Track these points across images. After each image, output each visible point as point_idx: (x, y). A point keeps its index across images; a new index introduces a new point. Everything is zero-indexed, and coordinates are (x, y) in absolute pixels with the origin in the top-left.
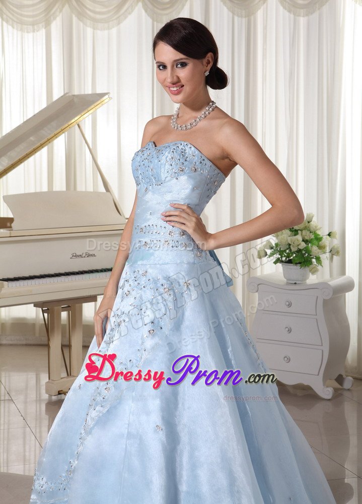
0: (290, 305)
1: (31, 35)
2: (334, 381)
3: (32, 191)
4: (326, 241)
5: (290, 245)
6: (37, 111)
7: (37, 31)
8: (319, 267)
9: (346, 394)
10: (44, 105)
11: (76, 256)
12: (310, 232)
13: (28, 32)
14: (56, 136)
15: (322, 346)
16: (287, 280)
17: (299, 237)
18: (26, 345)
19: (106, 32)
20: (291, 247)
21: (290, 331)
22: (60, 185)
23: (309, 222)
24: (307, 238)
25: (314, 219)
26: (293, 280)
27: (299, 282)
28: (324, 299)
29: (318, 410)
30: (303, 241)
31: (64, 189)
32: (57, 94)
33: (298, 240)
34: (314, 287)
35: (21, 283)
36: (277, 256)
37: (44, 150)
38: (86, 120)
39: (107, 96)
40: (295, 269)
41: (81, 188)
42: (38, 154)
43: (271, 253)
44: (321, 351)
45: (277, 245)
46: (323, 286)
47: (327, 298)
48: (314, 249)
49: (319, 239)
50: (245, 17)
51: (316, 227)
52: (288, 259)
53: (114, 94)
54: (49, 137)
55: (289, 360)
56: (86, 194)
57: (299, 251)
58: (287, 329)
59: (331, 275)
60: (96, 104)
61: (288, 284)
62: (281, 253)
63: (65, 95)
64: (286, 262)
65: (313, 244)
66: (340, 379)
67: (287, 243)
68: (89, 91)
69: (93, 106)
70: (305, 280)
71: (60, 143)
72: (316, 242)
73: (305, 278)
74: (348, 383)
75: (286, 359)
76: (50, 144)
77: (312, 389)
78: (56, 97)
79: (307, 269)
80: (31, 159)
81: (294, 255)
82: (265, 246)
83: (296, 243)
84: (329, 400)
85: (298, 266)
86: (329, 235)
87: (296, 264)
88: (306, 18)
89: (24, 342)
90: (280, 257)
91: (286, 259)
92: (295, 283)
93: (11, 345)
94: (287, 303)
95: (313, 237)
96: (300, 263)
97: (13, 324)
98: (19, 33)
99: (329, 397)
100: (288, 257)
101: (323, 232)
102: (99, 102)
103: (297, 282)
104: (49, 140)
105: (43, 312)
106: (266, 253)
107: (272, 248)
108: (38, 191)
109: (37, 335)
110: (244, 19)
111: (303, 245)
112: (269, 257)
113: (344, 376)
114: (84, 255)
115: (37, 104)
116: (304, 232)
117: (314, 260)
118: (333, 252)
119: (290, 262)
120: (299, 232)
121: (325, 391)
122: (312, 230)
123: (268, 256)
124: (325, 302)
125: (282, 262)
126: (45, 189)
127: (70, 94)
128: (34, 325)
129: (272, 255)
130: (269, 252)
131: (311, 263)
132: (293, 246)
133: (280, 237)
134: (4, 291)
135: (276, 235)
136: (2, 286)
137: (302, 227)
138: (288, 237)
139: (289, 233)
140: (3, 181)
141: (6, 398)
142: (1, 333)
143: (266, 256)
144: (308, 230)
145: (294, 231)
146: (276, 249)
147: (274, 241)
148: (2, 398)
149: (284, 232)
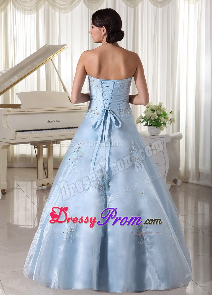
0: (151, 145)
1: (29, 16)
2: (172, 182)
3: (30, 91)
4: (170, 116)
6: (32, 53)
7: (32, 14)
8: (165, 128)
9: (178, 188)
10: (35, 50)
13: (27, 14)
14: (41, 65)
15: (166, 164)
17: (155, 113)
18: (26, 168)
19: (66, 14)
20: (151, 118)
22: (43, 88)
23: (160, 106)
24: (159, 114)
25: (162, 105)
27: (156, 135)
28: (167, 143)
30: (157, 115)
31: (45, 90)
32: (42, 45)
34: (162, 137)
36: (145, 122)
37: (35, 72)
38: (55, 57)
39: (65, 46)
40: (154, 129)
41: (53, 90)
42: (32, 74)
44: (165, 167)
45: (145, 117)
46: (166, 136)
48: (162, 119)
49: (165, 114)
50: (133, 7)
51: (164, 109)
52: (151, 124)
53: (69, 45)
54: (38, 66)
56: (55, 93)
57: (155, 120)
59: (173, 132)
60: (60, 50)
61: (150, 135)
62: (147, 121)
63: (45, 45)
64: (150, 125)
65: (162, 117)
66: (175, 181)
67: (149, 116)
68: (57, 44)
69: (58, 51)
71: (43, 69)
72: (164, 116)
73: (158, 133)
74: (179, 183)
76: (38, 69)
78: (41, 46)
79: (159, 128)
80: (29, 76)
81: (153, 122)
82: (139, 118)
83: (154, 116)
85: (155, 127)
86: (171, 113)
87: (154, 126)
88: (162, 8)
89: (26, 166)
90: (147, 123)
91: (150, 124)
92: (154, 135)
93: (19, 168)
95: (162, 113)
96: (155, 126)
97: (20, 157)
98: (23, 15)
101: (167, 112)
102: (62, 49)
104: (38, 67)
105: (35, 148)
107: (143, 119)
108: (32, 91)
109: (32, 162)
110: (132, 9)
111: (157, 117)
112: (141, 123)
113: (177, 180)
114: (54, 121)
115: (32, 50)
116: (158, 111)
117: (163, 124)
118: (172, 120)
119: (151, 125)
120: (156, 111)
122: (162, 110)
124: (168, 144)
125: (148, 125)
126: (36, 90)
127: (48, 45)
128: (30, 158)
129: (143, 122)
130: (142, 120)
132: (152, 118)
133: (146, 113)
134: (17, 136)
135: (145, 112)
136: (16, 134)
137: (157, 108)
138: (150, 113)
139: (151, 111)
140: (15, 87)
141: (17, 188)
142: (14, 162)
143: (140, 122)
144: (160, 110)
145: (153, 111)
146: (145, 119)
147: (144, 115)
148: (15, 187)
149: (149, 111)
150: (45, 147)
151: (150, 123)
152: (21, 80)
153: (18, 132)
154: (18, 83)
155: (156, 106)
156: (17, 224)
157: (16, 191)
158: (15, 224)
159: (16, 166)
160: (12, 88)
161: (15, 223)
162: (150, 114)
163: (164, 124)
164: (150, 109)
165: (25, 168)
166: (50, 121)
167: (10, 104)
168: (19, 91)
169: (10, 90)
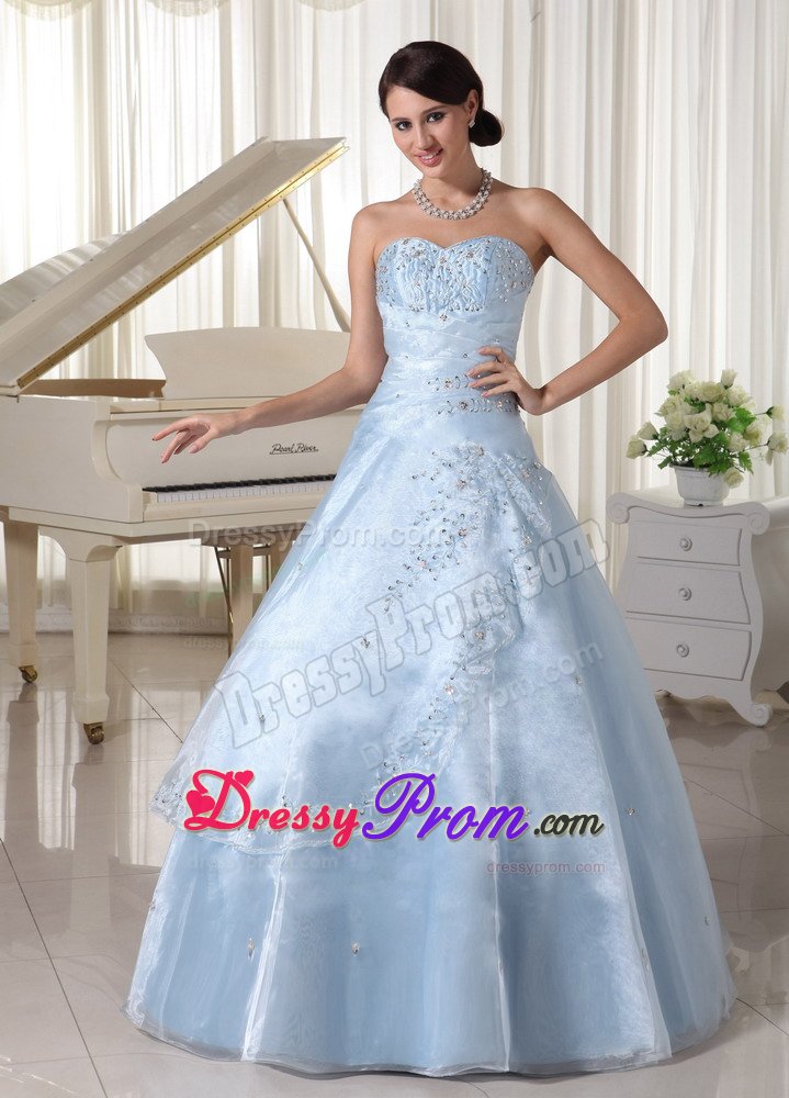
0: (688, 547)
1: (190, 20)
2: (776, 693)
3: (193, 327)
4: (765, 428)
5: (689, 430)
6: (203, 175)
7: (204, 13)
8: (746, 474)
10: (216, 164)
11: (281, 450)
12: (729, 407)
13: (185, 15)
14: (242, 222)
15: (749, 623)
16: (686, 499)
17: (706, 416)
18: (181, 635)
19: (340, 13)
20: (690, 433)
21: (688, 596)
22: (247, 315)
23: (726, 387)
24: (721, 417)
25: (735, 383)
26: (696, 499)
27: (708, 503)
28: (753, 535)
29: (742, 748)
30: (714, 422)
31: (256, 323)
32: (243, 140)
33: (703, 421)
34: (736, 512)
35: (182, 495)
36: (666, 453)
37: (217, 254)
38: (300, 191)
39: (339, 145)
40: (699, 478)
41: (288, 321)
42: (204, 261)
43: (653, 447)
44: (747, 634)
45: (664, 431)
46: (751, 509)
47: (760, 532)
48: (735, 438)
49: (745, 419)
51: (741, 396)
52: (686, 459)
53: (353, 140)
54: (230, 225)
55: (686, 652)
56: (300, 335)
57: (706, 442)
58: (683, 593)
59: (778, 493)
60: (317, 161)
61: (687, 506)
62: (673, 445)
63: (258, 142)
64: (683, 465)
65: (734, 429)
67: (682, 427)
68: (305, 134)
69: (313, 165)
70: (720, 498)
71: (247, 239)
72: (740, 427)
73: (719, 495)
75: (681, 649)
76: (228, 242)
77: (734, 710)
78: (238, 148)
79: (722, 477)
80: (191, 271)
81: (697, 451)
82: (641, 433)
83: (700, 427)
84: (762, 727)
85: (705, 473)
86: (769, 413)
87: (702, 467)
89: (177, 630)
90: (671, 454)
91: (683, 459)
92: (701, 505)
93: (152, 634)
94: (684, 543)
95: (733, 415)
96: (707, 466)
97: (155, 592)
98: (169, 15)
99: (763, 722)
100: (688, 456)
101: (753, 409)
102: (325, 156)
103: (703, 503)
104: (230, 231)
105: (219, 555)
106: (645, 446)
107: (655, 437)
108: (205, 327)
109: (203, 613)
111: (713, 431)
112: (650, 455)
114: (296, 448)
115: (203, 162)
116: (716, 405)
117: (736, 461)
118: (773, 445)
119: (690, 464)
120: (707, 405)
121: (755, 711)
122: (732, 402)
123: (647, 453)
124: (757, 541)
125: (675, 464)
126: (218, 323)
127: (268, 140)
128: (197, 594)
129: (655, 450)
130: (651, 444)
131: (730, 466)
132: (694, 433)
133: (670, 416)
134: (150, 509)
135: (664, 412)
136: (147, 501)
137: (712, 396)
138: (685, 416)
139: (688, 407)
140: (135, 314)
141: (144, 716)
143: (644, 452)
144: (725, 403)
145: (698, 405)
146: (662, 440)
147: (659, 424)
148: (135, 715)
149: (679, 407)
150: (258, 552)
151: (684, 455)
152: (165, 284)
153: (153, 494)
154: (149, 295)
155: (709, 388)
156: (141, 863)
157: (140, 727)
158: (134, 862)
159: (138, 628)
160: (123, 319)
161: (136, 859)
162: (686, 418)
163: (744, 458)
164: (686, 400)
166: (279, 449)
167: (116, 377)
168: (153, 329)
169: (115, 326)
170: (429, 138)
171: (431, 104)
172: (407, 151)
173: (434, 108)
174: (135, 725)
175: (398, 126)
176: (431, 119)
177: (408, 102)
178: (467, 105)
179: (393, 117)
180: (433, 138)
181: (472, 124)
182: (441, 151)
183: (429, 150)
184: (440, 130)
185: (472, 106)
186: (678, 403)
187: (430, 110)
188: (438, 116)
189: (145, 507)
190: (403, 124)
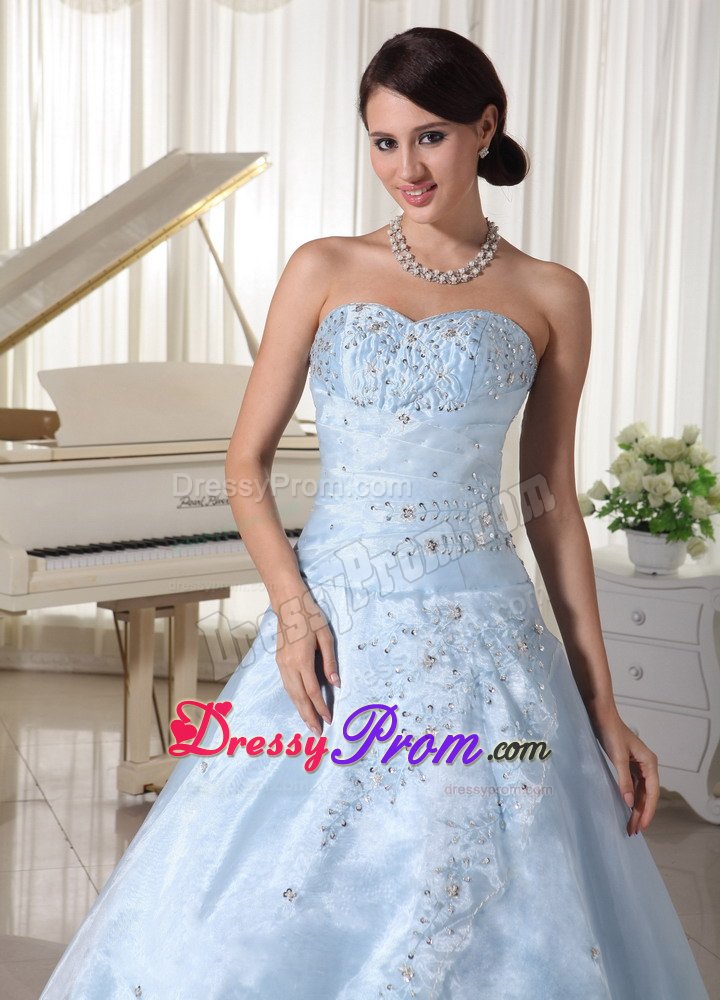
0: (641, 620)
1: (99, 19)
3: (95, 361)
5: (645, 493)
6: (108, 190)
7: (114, 10)
8: (707, 542)
10: (124, 177)
11: (190, 503)
12: (691, 467)
13: (93, 12)
14: (152, 243)
15: (709, 710)
16: (636, 565)
17: (667, 478)
19: (261, 17)
20: (650, 497)
21: (639, 675)
22: (154, 350)
23: (688, 445)
24: (683, 479)
25: (699, 439)
26: (650, 567)
27: (664, 572)
28: (716, 612)
30: (677, 485)
31: (162, 357)
32: (154, 151)
33: (664, 484)
34: (695, 585)
36: (617, 514)
37: (122, 278)
38: (212, 209)
39: (260, 161)
40: (654, 545)
41: (196, 355)
42: (108, 286)
43: (603, 508)
44: (706, 721)
45: (617, 491)
48: (699, 504)
49: (708, 480)
51: (703, 455)
52: (639, 521)
53: (274, 157)
54: (137, 246)
56: (208, 369)
57: (666, 506)
58: (633, 672)
60: (237, 177)
61: (637, 574)
62: (628, 510)
63: (170, 154)
64: (635, 528)
65: (696, 493)
67: (639, 489)
68: (220, 148)
69: (231, 181)
70: (675, 567)
71: (156, 262)
72: (700, 487)
73: (675, 562)
76: (135, 265)
77: (684, 801)
78: (149, 160)
79: (683, 546)
80: (94, 296)
81: (655, 515)
82: (591, 493)
83: (661, 489)
84: (718, 825)
85: (663, 538)
87: (659, 533)
89: (69, 668)
90: (622, 515)
91: (635, 521)
92: (654, 574)
93: (43, 672)
94: (636, 617)
95: (696, 476)
96: (665, 532)
98: (76, 13)
100: (641, 518)
102: (245, 172)
103: (658, 572)
104: (138, 253)
105: (116, 616)
106: (594, 506)
107: (606, 497)
108: (107, 361)
109: (98, 653)
111: (675, 495)
112: (600, 516)
114: (207, 501)
115: (110, 175)
116: (677, 465)
117: (696, 526)
119: (644, 527)
120: (668, 466)
121: (712, 807)
122: (695, 461)
123: (596, 514)
125: (626, 526)
126: (122, 358)
127: (181, 152)
128: (91, 631)
129: (605, 512)
130: (600, 504)
131: (690, 532)
132: (654, 497)
133: (625, 475)
134: (37, 578)
135: (617, 470)
136: (33, 569)
137: (674, 454)
138: (640, 475)
139: (645, 466)
140: (31, 341)
141: (29, 797)
142: (20, 645)
143: (592, 513)
144: (686, 463)
145: (656, 463)
146: (613, 499)
147: (611, 483)
148: (20, 796)
149: (634, 465)
152: (62, 311)
153: (40, 561)
154: (46, 322)
155: (669, 444)
156: (23, 934)
157: (25, 809)
158: (16, 933)
159: (27, 665)
160: (19, 346)
161: (18, 931)
162: (646, 480)
163: (706, 525)
164: (640, 456)
165: (66, 673)
166: (187, 502)
167: (10, 405)
168: (52, 364)
169: (11, 353)
170: (419, 168)
171: (427, 118)
172: (388, 180)
173: (432, 125)
174: (19, 808)
175: (378, 143)
176: (426, 140)
177: (398, 111)
178: (480, 125)
179: (372, 131)
180: (425, 168)
181: (485, 153)
182: (434, 187)
183: (417, 182)
184: (437, 158)
185: (487, 128)
186: (632, 460)
187: (425, 127)
188: (436, 137)
189: (31, 575)
190: (387, 142)
